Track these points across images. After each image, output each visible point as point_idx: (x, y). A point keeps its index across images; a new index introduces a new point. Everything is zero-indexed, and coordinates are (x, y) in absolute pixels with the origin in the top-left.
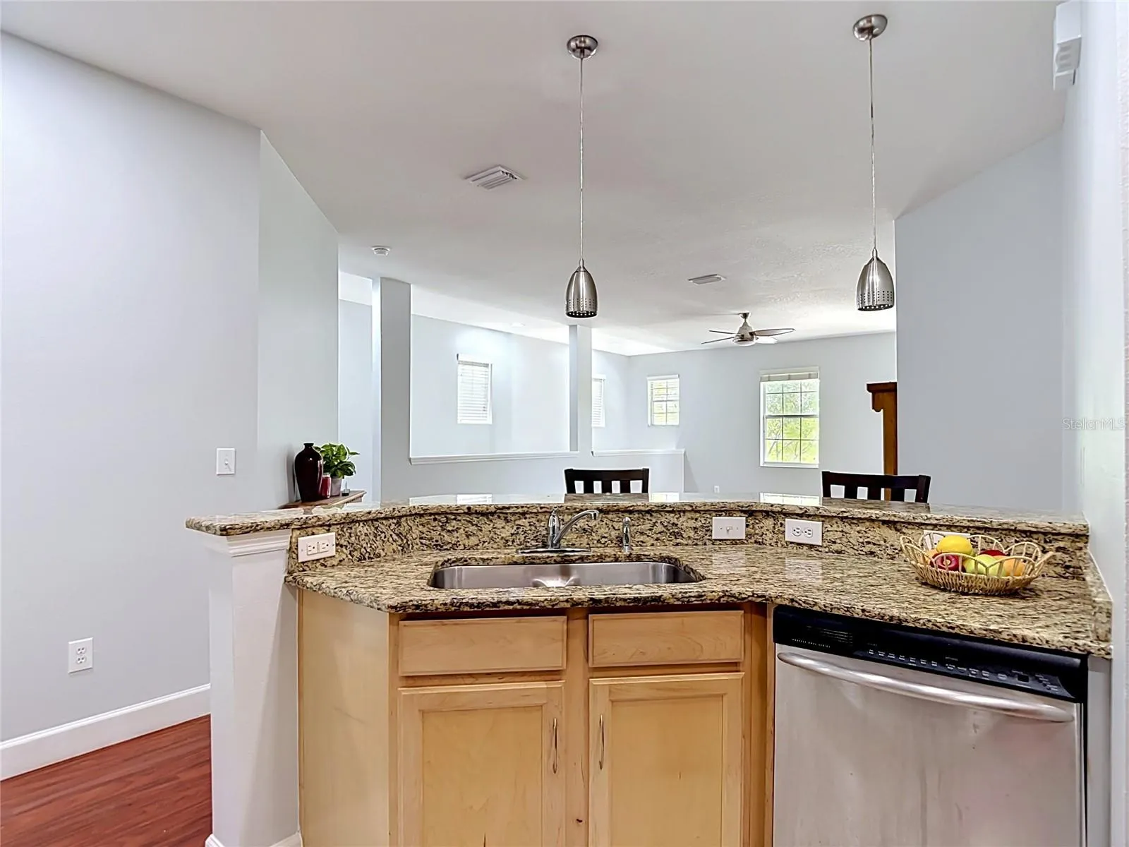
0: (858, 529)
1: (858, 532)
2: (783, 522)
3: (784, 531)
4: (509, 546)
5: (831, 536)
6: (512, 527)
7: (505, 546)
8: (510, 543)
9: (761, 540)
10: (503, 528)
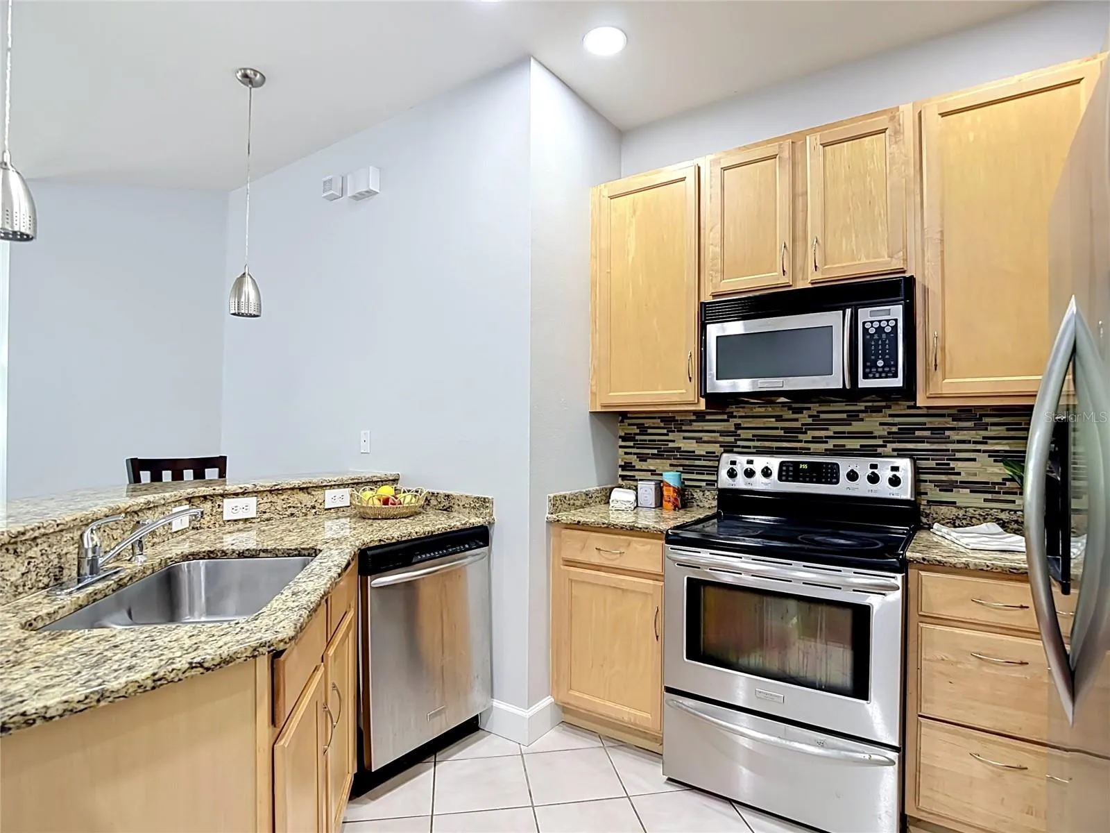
0: (282, 497)
1: (283, 500)
2: (221, 503)
3: (222, 512)
4: (20, 593)
5: (262, 508)
6: (23, 563)
7: (15, 596)
8: (21, 589)
9: (198, 526)
10: (12, 567)
